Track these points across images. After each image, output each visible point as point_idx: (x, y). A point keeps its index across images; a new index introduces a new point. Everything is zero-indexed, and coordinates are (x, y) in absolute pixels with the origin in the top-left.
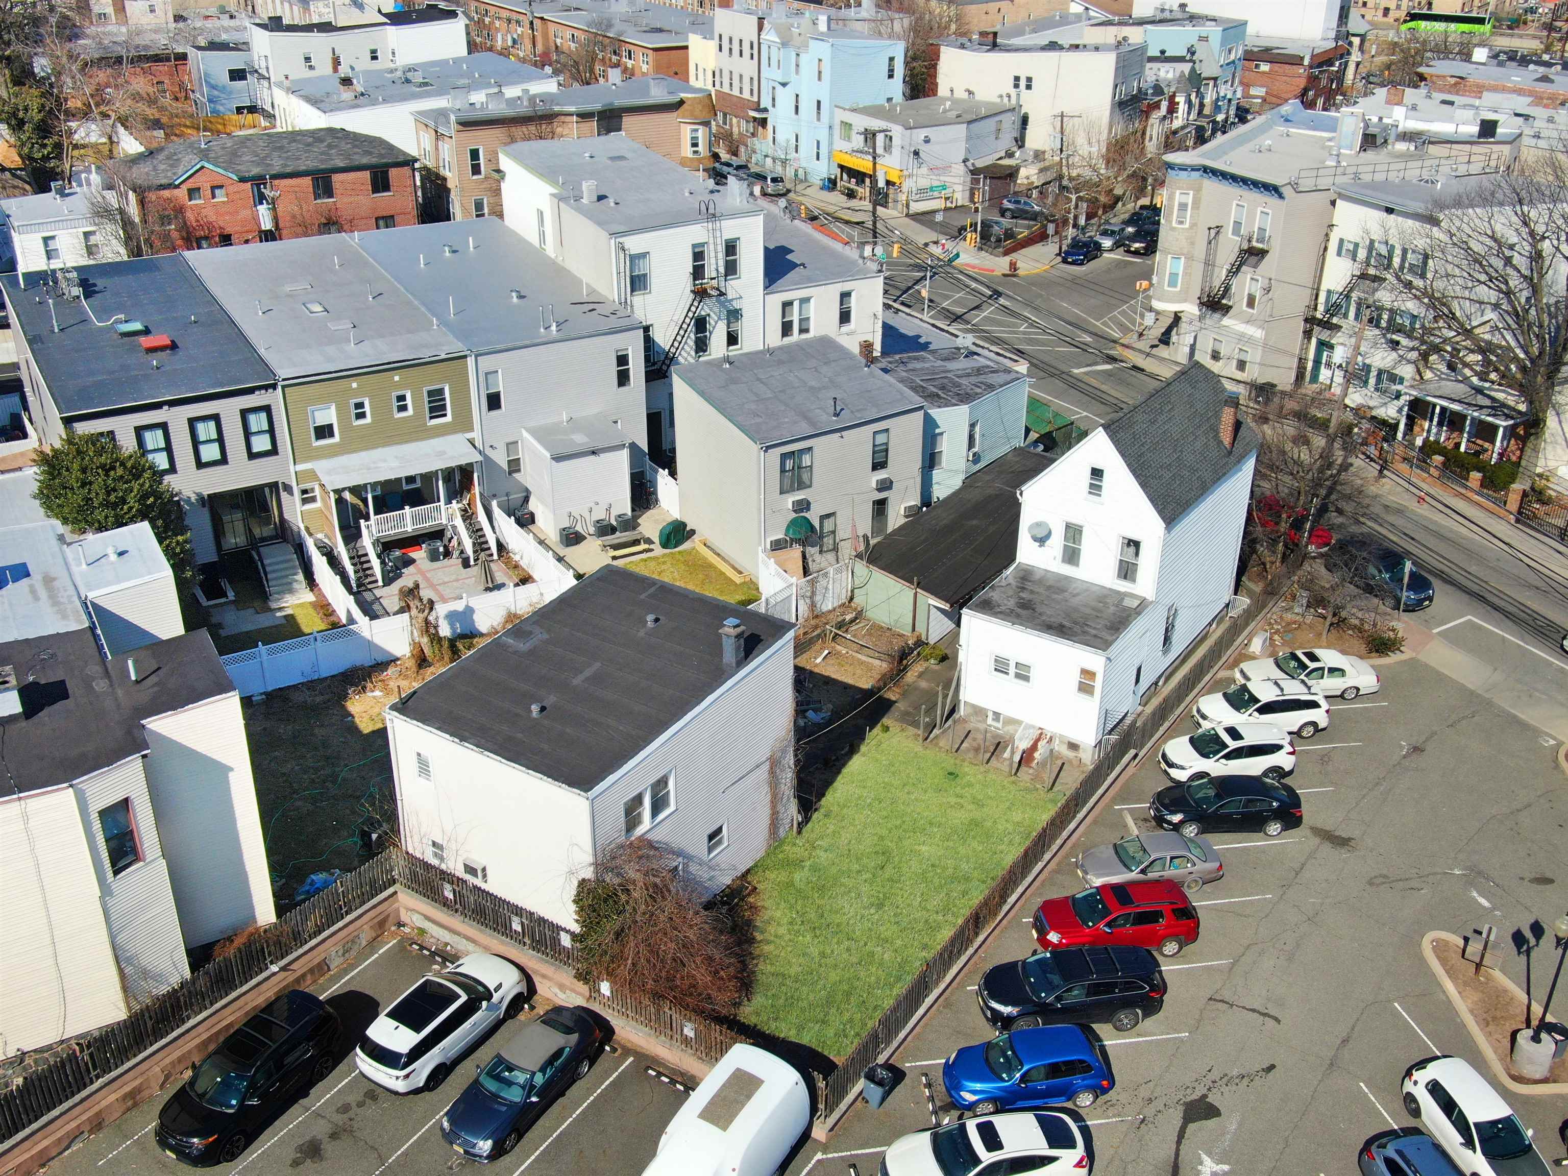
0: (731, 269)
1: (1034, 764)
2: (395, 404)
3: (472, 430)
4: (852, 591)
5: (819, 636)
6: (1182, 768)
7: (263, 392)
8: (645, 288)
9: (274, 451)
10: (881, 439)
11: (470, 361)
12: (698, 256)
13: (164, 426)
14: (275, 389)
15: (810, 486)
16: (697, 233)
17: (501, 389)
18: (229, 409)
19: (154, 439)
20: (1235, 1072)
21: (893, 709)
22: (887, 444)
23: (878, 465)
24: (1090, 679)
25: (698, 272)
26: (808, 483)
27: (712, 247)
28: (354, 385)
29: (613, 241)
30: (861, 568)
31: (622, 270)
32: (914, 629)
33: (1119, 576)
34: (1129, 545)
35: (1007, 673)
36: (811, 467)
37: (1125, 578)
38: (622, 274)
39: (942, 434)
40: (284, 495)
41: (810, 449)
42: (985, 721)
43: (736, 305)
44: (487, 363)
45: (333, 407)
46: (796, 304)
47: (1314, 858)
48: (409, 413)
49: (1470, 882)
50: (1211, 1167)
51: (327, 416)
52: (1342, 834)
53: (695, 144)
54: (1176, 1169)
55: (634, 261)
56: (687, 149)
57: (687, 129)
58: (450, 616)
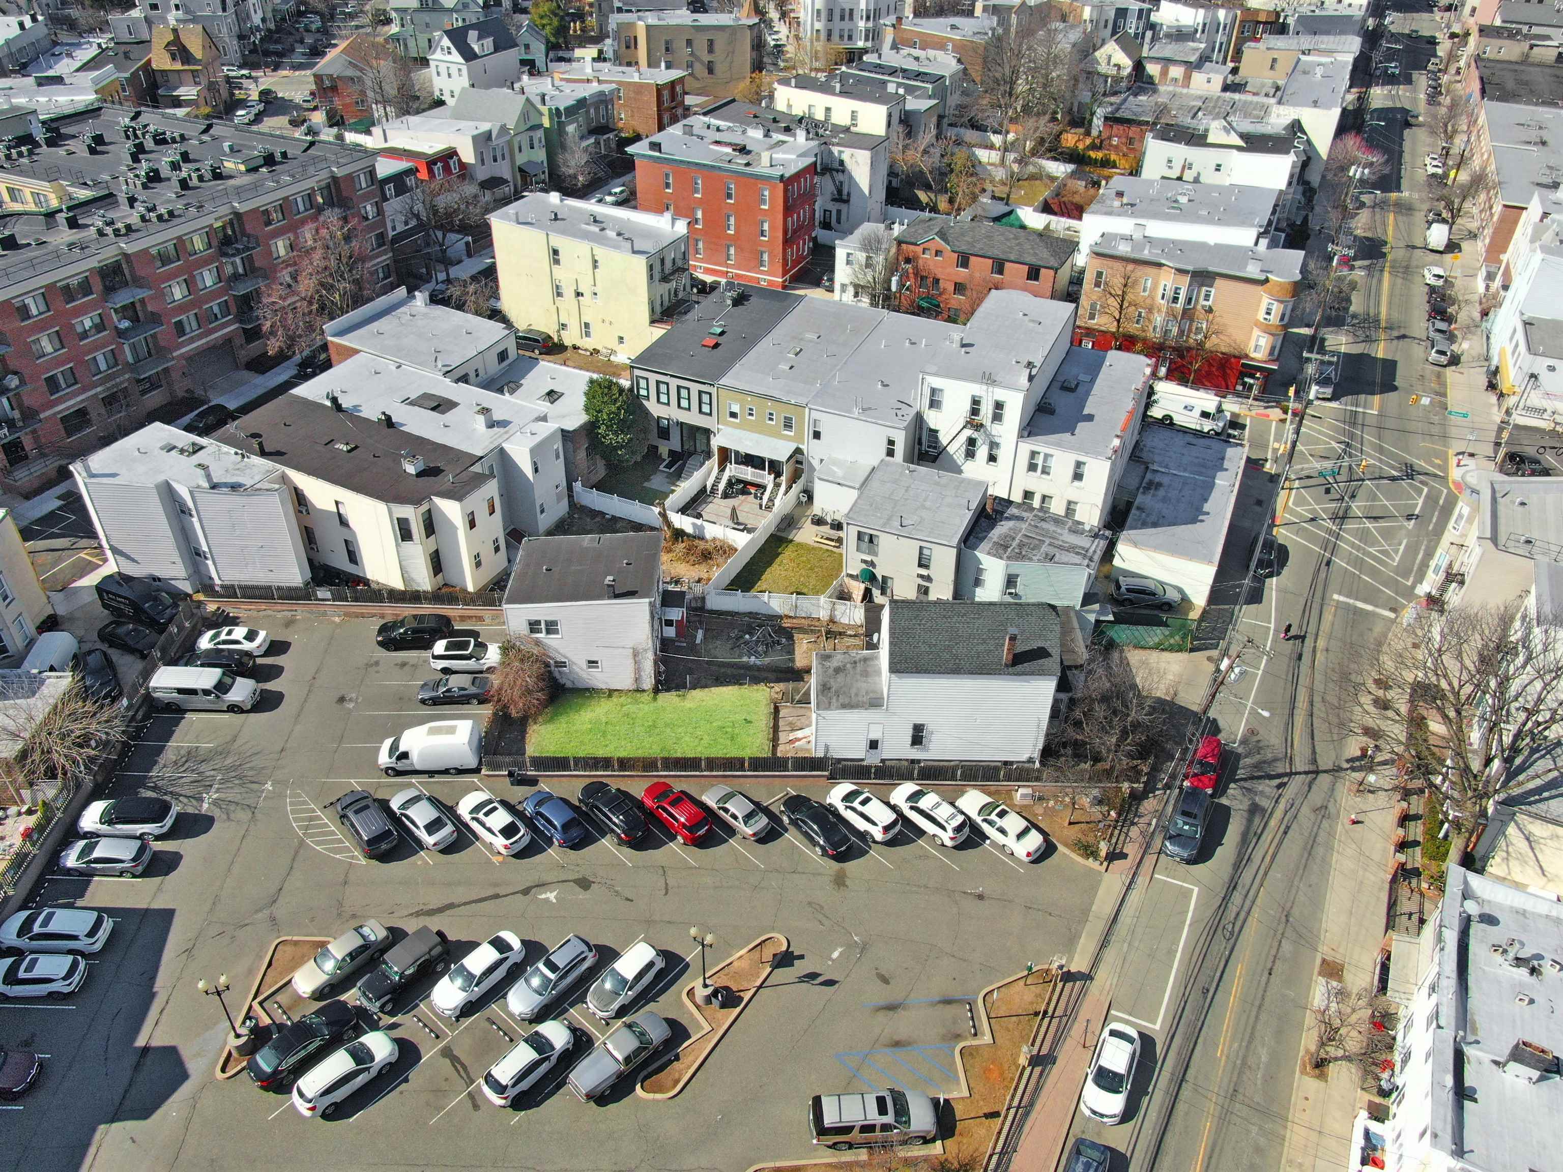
0: (997, 417)
1: (792, 746)
2: (768, 416)
6: (833, 800)
7: (709, 386)
8: (938, 408)
9: (710, 414)
10: (927, 553)
11: (807, 410)
12: (976, 403)
13: (667, 384)
14: (714, 387)
15: (877, 556)
16: (977, 389)
17: (821, 431)
18: (695, 388)
19: (663, 388)
20: (618, 889)
22: (931, 557)
23: (923, 566)
25: (975, 412)
26: (875, 553)
27: (986, 401)
28: (749, 400)
29: (921, 376)
36: (878, 546)
38: (924, 396)
39: (985, 570)
40: (711, 434)
41: (877, 536)
43: (997, 440)
44: (815, 415)
45: (739, 406)
46: (1042, 456)
47: (813, 874)
48: (773, 423)
49: (851, 946)
50: (552, 896)
51: (736, 408)
52: (848, 882)
53: (1268, 313)
54: (542, 885)
55: (934, 391)
56: (1261, 315)
57: (1265, 301)
58: (694, 525)
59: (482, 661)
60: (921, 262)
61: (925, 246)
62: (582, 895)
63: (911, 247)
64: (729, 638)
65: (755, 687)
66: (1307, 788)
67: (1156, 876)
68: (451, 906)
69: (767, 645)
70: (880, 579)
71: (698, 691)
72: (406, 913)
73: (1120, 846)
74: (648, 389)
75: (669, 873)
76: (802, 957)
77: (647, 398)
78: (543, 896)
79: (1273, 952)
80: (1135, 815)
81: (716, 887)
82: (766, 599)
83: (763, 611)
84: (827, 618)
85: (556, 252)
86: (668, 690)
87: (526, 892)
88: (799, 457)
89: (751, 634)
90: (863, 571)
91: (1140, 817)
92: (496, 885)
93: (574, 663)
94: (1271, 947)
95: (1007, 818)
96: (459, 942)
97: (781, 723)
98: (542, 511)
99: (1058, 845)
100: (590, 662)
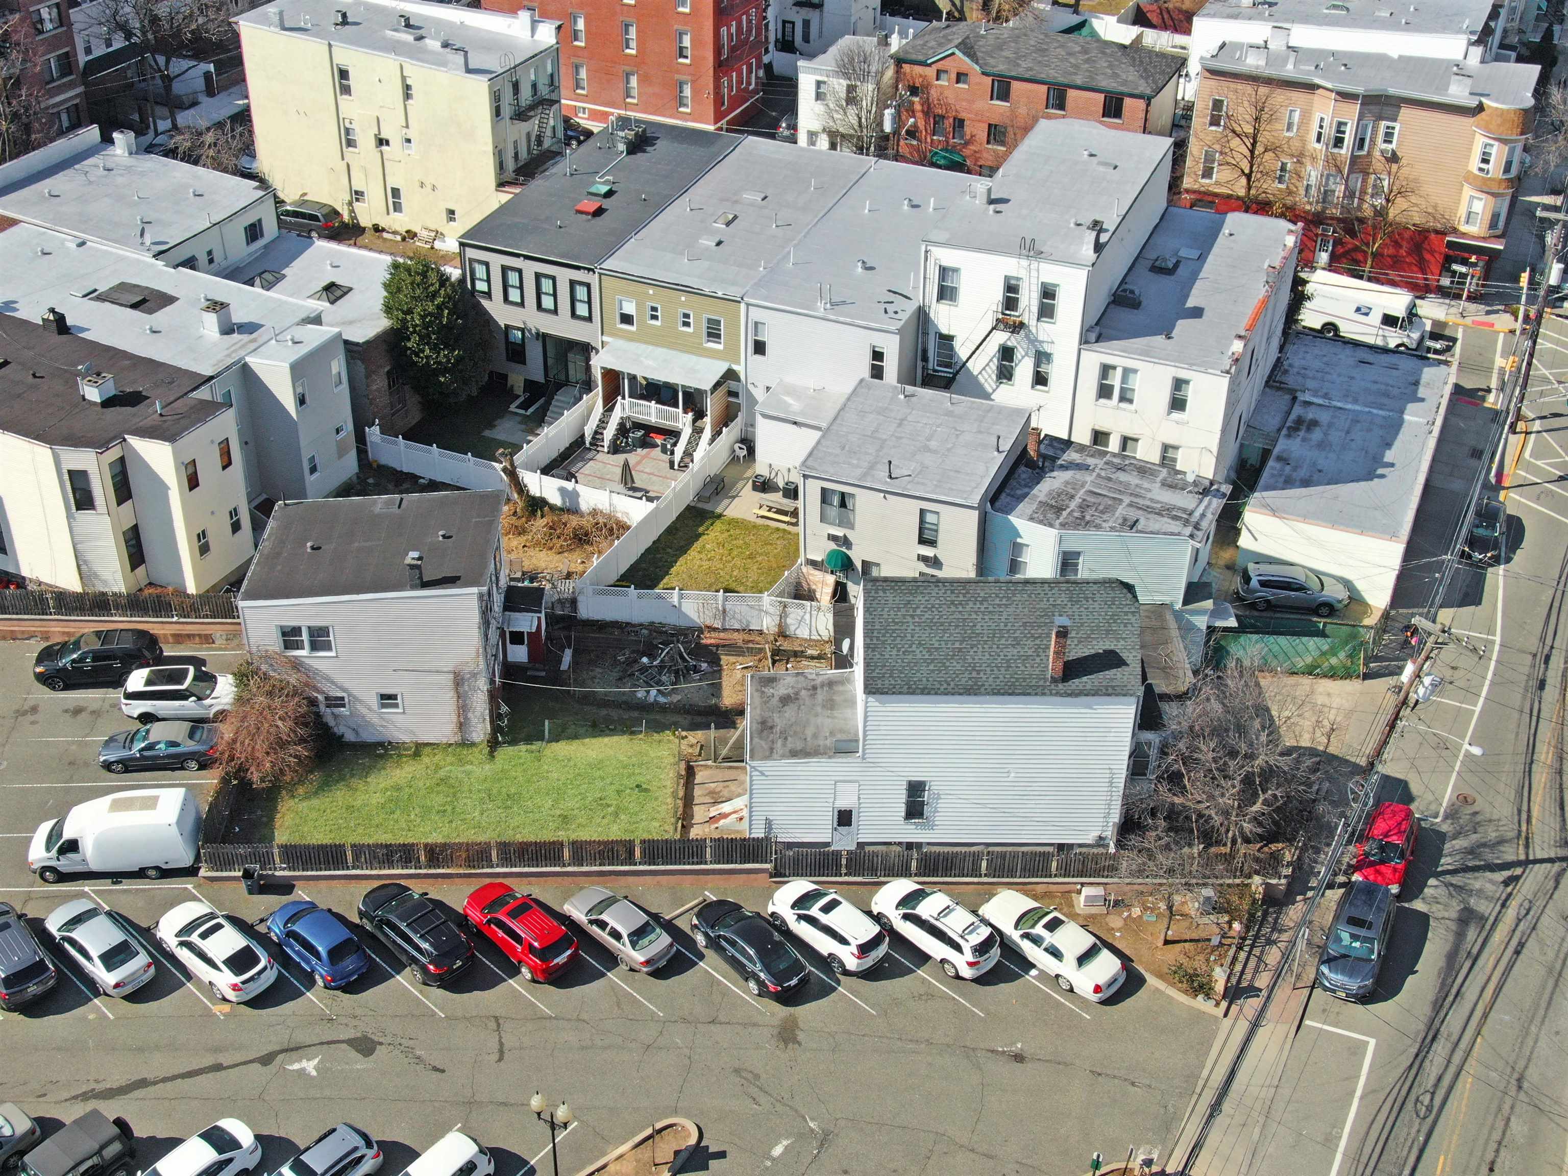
0: (1046, 312)
2: (681, 319)
7: (586, 272)
8: (953, 301)
9: (589, 319)
10: (931, 518)
11: (743, 306)
12: (1012, 288)
13: (520, 271)
14: (594, 273)
15: (852, 529)
16: (1013, 266)
17: (766, 340)
18: (564, 276)
19: (513, 278)
20: (418, 1053)
22: (936, 525)
25: (1010, 303)
26: (852, 524)
27: (1027, 284)
28: (651, 292)
29: (924, 247)
36: (854, 511)
40: (592, 352)
41: (856, 496)
43: (1047, 348)
44: (756, 315)
45: (635, 303)
46: (1119, 371)
47: (745, 1025)
48: (690, 330)
49: (803, 1136)
50: (310, 1066)
51: (629, 308)
52: (801, 1036)
53: (1485, 161)
54: (295, 1049)
55: (944, 272)
56: (1474, 164)
57: (1480, 141)
58: (562, 490)
59: (207, 702)
60: (934, 93)
61: (939, 65)
62: (360, 1063)
63: (918, 69)
64: (615, 663)
65: (656, 736)
66: (1552, 884)
67: (1307, 1022)
68: (143, 1083)
69: (677, 672)
70: (859, 565)
71: (560, 744)
72: (66, 1095)
73: (1248, 976)
74: (488, 281)
75: (506, 1026)
76: (722, 1155)
77: (488, 295)
78: (296, 1066)
79: (1496, 1136)
80: (1274, 929)
81: (583, 1048)
82: (675, 600)
83: (671, 620)
84: (774, 630)
85: (344, 74)
86: (513, 742)
87: (266, 1060)
88: (732, 385)
89: (652, 657)
90: (832, 554)
91: (1280, 931)
92: (217, 1050)
93: (360, 701)
94: (1493, 1127)
95: (1061, 932)
96: (152, 1139)
97: (697, 792)
98: (313, 470)
99: (1147, 976)
100: (384, 697)
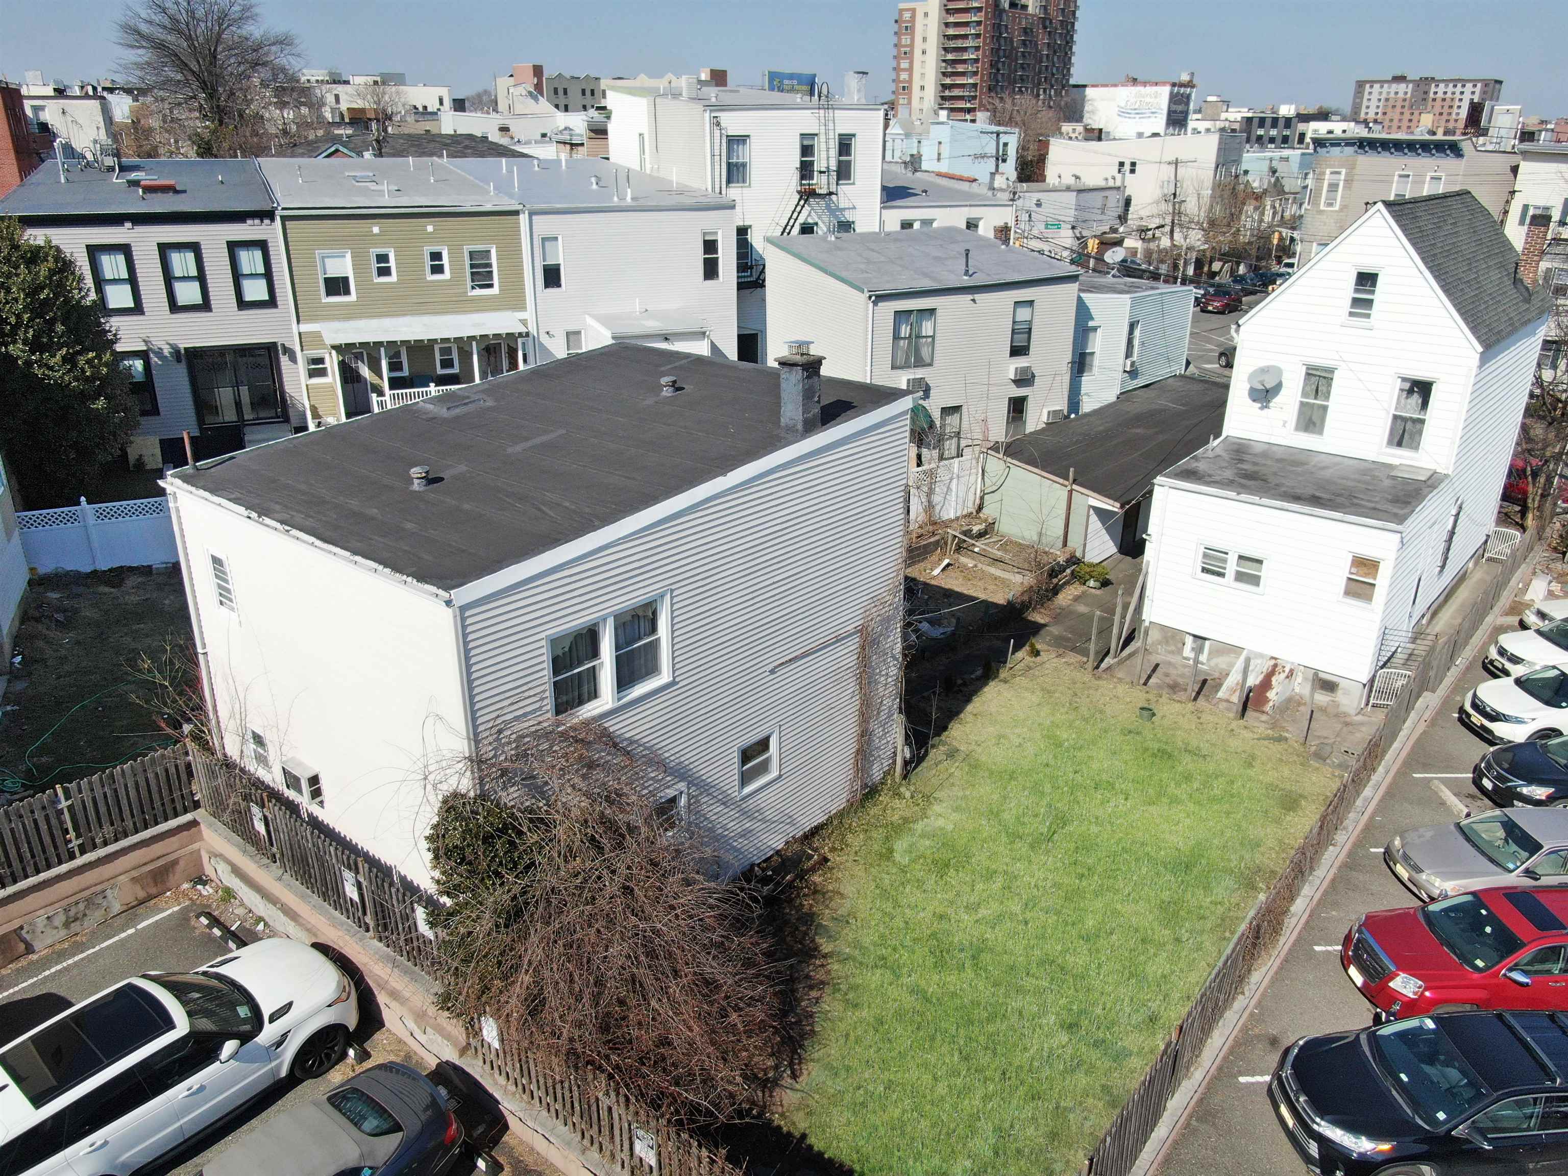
0: (844, 172)
1: (1268, 708)
2: (428, 263)
3: (522, 307)
4: (982, 498)
5: (937, 542)
6: (1519, 721)
7: (257, 221)
8: (744, 181)
9: (271, 302)
10: (1023, 314)
11: (523, 219)
12: (807, 150)
13: (125, 250)
14: (273, 219)
15: (930, 365)
16: (805, 121)
17: (561, 262)
18: (213, 238)
19: (113, 266)
21: (1043, 632)
22: (1030, 322)
23: (1017, 351)
24: (1366, 575)
25: (806, 170)
26: (928, 360)
27: (822, 138)
28: (376, 230)
29: (707, 115)
30: (996, 464)
31: (717, 152)
32: (1065, 544)
33: (1390, 443)
34: (1410, 392)
35: (1222, 575)
36: (933, 337)
37: (1399, 444)
38: (717, 158)
39: (1095, 329)
40: (284, 360)
41: (932, 311)
42: (1180, 651)
43: (849, 216)
44: (544, 225)
45: (349, 256)
46: (917, 226)
48: (445, 276)
51: (340, 266)
55: (730, 142)
